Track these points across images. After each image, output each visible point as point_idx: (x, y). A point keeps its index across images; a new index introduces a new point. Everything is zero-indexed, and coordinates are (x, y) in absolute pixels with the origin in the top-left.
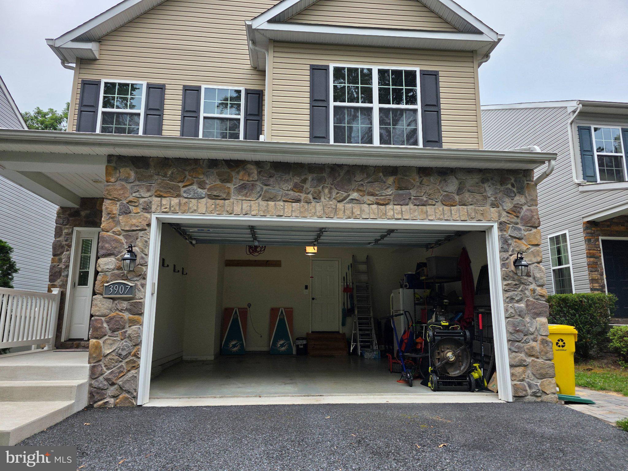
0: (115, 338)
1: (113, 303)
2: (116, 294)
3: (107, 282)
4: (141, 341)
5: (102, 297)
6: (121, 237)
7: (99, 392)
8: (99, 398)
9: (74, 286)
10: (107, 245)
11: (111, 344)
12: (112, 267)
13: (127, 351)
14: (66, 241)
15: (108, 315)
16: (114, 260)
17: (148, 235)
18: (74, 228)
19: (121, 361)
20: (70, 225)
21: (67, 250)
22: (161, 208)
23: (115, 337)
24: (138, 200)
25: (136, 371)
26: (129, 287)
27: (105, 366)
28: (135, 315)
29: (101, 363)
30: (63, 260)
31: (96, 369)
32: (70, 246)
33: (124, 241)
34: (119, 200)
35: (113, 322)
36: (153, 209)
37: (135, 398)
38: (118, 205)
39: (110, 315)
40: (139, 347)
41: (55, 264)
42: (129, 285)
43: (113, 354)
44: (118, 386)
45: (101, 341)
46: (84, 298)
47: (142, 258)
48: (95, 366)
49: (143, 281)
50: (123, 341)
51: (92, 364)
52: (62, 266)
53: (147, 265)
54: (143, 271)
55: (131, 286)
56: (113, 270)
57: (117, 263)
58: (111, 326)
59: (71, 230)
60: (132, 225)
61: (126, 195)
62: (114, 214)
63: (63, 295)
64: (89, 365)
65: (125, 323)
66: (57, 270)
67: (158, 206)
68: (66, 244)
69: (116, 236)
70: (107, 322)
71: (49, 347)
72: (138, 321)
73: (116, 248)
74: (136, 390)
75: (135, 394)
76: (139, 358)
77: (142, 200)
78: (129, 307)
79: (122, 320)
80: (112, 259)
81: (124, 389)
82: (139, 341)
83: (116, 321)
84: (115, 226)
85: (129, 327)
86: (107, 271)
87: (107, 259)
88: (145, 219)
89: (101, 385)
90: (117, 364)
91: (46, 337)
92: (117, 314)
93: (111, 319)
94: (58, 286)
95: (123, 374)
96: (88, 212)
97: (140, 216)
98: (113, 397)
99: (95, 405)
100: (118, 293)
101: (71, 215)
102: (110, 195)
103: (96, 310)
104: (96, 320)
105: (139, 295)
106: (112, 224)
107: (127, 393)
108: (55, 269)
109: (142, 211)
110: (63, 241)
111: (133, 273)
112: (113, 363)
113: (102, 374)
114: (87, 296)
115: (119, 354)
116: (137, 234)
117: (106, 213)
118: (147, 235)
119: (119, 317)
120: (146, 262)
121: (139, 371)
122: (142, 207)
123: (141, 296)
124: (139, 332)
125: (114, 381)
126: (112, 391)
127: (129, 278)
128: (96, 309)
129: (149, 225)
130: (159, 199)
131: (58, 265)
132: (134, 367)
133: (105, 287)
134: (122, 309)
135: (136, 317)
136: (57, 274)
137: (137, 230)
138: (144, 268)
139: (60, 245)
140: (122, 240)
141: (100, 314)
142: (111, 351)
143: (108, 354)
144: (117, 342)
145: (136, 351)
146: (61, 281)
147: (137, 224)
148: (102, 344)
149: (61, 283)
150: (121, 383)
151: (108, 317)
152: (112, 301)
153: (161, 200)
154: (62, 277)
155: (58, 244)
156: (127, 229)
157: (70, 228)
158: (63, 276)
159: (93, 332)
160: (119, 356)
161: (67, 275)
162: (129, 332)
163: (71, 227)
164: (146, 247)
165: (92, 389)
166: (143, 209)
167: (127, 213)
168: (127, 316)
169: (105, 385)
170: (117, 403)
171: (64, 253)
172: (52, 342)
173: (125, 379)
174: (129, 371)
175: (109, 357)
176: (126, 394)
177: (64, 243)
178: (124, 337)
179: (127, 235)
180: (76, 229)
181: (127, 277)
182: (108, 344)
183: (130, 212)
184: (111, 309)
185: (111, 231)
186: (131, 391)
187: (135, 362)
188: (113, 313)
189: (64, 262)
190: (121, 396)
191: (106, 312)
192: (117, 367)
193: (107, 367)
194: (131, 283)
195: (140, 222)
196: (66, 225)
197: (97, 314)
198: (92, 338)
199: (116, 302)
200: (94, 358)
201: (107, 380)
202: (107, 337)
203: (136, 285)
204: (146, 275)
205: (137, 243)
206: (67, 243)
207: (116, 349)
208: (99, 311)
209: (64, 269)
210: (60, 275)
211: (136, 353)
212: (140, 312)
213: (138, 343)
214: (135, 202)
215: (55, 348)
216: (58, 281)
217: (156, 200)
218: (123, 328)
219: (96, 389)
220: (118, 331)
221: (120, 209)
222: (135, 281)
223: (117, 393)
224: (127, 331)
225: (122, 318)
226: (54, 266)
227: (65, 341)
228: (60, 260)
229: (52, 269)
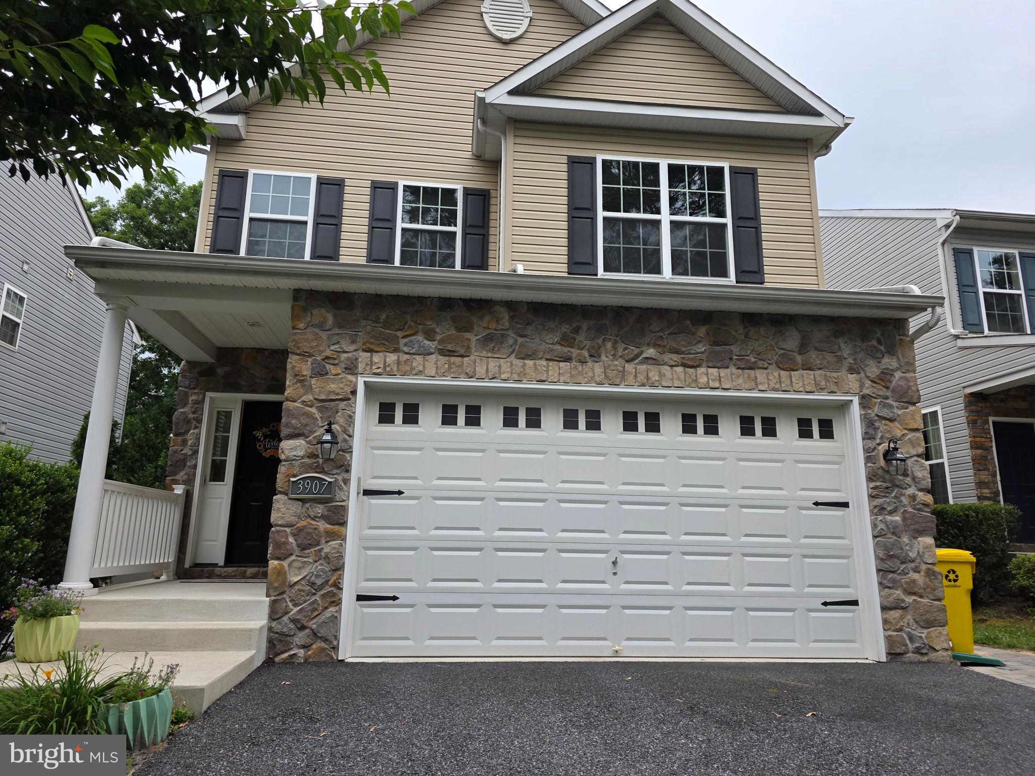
0: (305, 560)
1: (302, 507)
2: (307, 494)
3: (295, 476)
4: (344, 564)
5: (286, 497)
6: (313, 410)
7: (282, 639)
8: (282, 649)
9: (204, 483)
10: (294, 422)
11: (300, 568)
12: (301, 453)
13: (324, 578)
14: (194, 413)
15: (295, 525)
16: (304, 443)
17: (353, 407)
18: (207, 393)
19: (314, 594)
20: (201, 389)
21: (196, 427)
22: (371, 368)
23: (306, 557)
24: (338, 356)
25: (337, 608)
26: (327, 483)
27: (291, 601)
28: (334, 525)
29: (285, 596)
30: (190, 443)
31: (278, 605)
32: (199, 421)
33: (318, 415)
34: (310, 356)
35: (303, 535)
36: (360, 370)
37: (335, 648)
38: (309, 363)
39: (298, 525)
40: (341, 573)
41: (176, 448)
42: (326, 481)
43: (303, 583)
44: (311, 632)
45: (285, 564)
46: (219, 500)
47: (345, 441)
48: (276, 600)
49: (345, 476)
50: (317, 564)
51: (273, 598)
52: (187, 451)
53: (352, 452)
54: (346, 459)
55: (330, 482)
56: (303, 458)
57: (309, 447)
58: (300, 541)
59: (201, 397)
60: (330, 392)
61: (321, 348)
62: (304, 376)
63: (188, 495)
64: (268, 599)
65: (321, 537)
66: (180, 456)
67: (367, 365)
68: (194, 418)
69: (307, 408)
70: (294, 535)
71: (168, 576)
72: (338, 533)
73: (306, 425)
74: (336, 638)
75: (335, 643)
76: (341, 589)
77: (344, 356)
78: (326, 513)
79: (316, 532)
80: (300, 442)
81: (319, 635)
82: (341, 564)
83: (308, 533)
84: (305, 394)
85: (326, 542)
86: (294, 460)
87: (293, 441)
88: (349, 383)
89: (285, 630)
90: (308, 598)
91: (166, 561)
92: (308, 522)
93: (300, 530)
94: (181, 482)
95: (317, 613)
96: (228, 369)
97: (341, 378)
98: (304, 647)
99: (277, 659)
100: (310, 492)
101: (202, 374)
102: (298, 348)
103: (278, 517)
104: (279, 531)
105: (340, 495)
106: (301, 391)
107: (323, 641)
108: (177, 455)
109: (344, 372)
110: (189, 413)
111: (332, 463)
112: (303, 596)
113: (287, 613)
114: (223, 498)
115: (312, 583)
116: (338, 405)
117: (293, 375)
118: (352, 407)
119: (312, 528)
120: (351, 447)
121: (340, 609)
122: (343, 366)
123: (343, 497)
124: (340, 550)
125: (304, 622)
126: (301, 637)
127: (326, 469)
128: (279, 515)
129: (354, 392)
130: (369, 354)
131: (182, 450)
132: (333, 602)
133: (291, 483)
134: (315, 517)
135: (336, 528)
136: (179, 463)
137: (337, 400)
138: (347, 455)
139: (184, 420)
140: (315, 413)
141: (284, 523)
142: (299, 578)
143: (296, 583)
144: (309, 565)
145: (337, 579)
146: (186, 474)
147: (338, 391)
148: (287, 568)
149: (186, 477)
150: (314, 626)
151: (295, 527)
152: (301, 503)
153: (372, 356)
154: (186, 468)
155: (183, 417)
156: (323, 397)
157: (201, 393)
158: (189, 467)
159: (274, 549)
160: (311, 586)
161: (194, 465)
162: (325, 550)
163: (202, 391)
164: (349, 425)
165: (272, 634)
166: (346, 368)
167: (322, 374)
168: (323, 526)
169: (291, 629)
170: (309, 656)
171: (191, 431)
172: (172, 568)
173: (321, 621)
174: (326, 608)
175: (296, 587)
176: (322, 643)
177: (191, 416)
178: (318, 557)
179: (323, 406)
180: (209, 394)
181: (323, 469)
182: (296, 568)
183: (327, 374)
184: (299, 516)
185: (299, 401)
186: (329, 638)
187: (334, 595)
188: (302, 522)
189: (190, 446)
190: (314, 646)
191: (293, 519)
192: (308, 602)
193: (294, 602)
194: (329, 477)
195: (342, 388)
196: (194, 389)
197: (280, 523)
198: (272, 559)
199: (307, 505)
200: (276, 588)
201: (294, 621)
202: (293, 558)
203: (337, 480)
204: (350, 465)
205: (338, 418)
206: (195, 416)
207: (306, 576)
208: (282, 518)
209: (190, 456)
210: (185, 466)
211: (337, 581)
212: (342, 521)
213: (339, 567)
214: (335, 359)
215: (176, 577)
216: (182, 474)
217: (364, 356)
218: (318, 544)
219: (277, 636)
220: (310, 548)
221: (313, 369)
222: (333, 475)
223: (309, 641)
224: (322, 549)
225: (316, 529)
226: (175, 452)
227: (190, 567)
228: (185, 442)
229: (172, 455)
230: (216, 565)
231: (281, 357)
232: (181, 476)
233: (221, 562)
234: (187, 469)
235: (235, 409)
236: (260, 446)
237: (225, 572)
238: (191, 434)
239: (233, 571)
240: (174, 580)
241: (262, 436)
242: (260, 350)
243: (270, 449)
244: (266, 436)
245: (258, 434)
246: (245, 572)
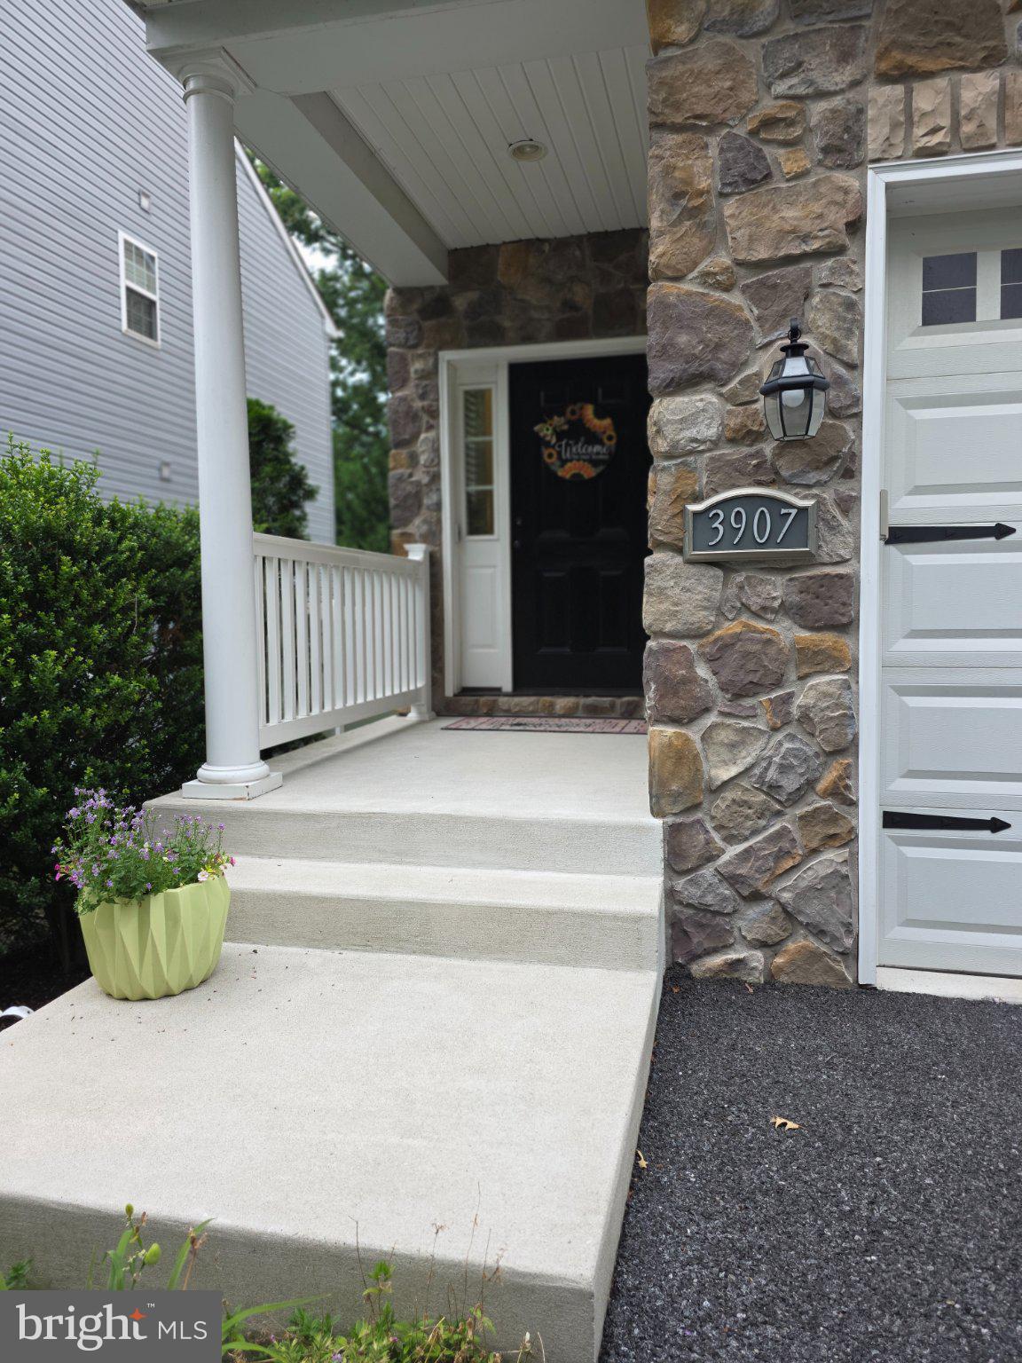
0: (745, 724)
1: (725, 585)
2: (737, 546)
3: (697, 498)
4: (856, 737)
5: (679, 559)
6: (736, 298)
7: (704, 921)
8: (706, 945)
9: (458, 538)
10: (682, 339)
11: (732, 746)
12: (712, 432)
13: (802, 775)
14: (422, 397)
15: (709, 633)
16: (714, 400)
17: (855, 269)
18: (440, 353)
19: (779, 814)
20: (428, 346)
21: (430, 428)
22: (908, 137)
23: (746, 718)
24: (802, 112)
25: (845, 853)
26: (794, 512)
27: (719, 828)
28: (819, 629)
29: (699, 815)
30: (423, 459)
31: (684, 838)
32: (434, 413)
33: (750, 312)
34: (716, 125)
35: (733, 658)
36: (873, 146)
37: (851, 955)
38: (713, 151)
39: (718, 633)
40: (850, 760)
41: (400, 471)
42: (792, 506)
43: (745, 783)
44: (778, 908)
45: (694, 733)
46: (489, 571)
47: (840, 382)
48: (680, 824)
49: (845, 488)
50: (780, 736)
51: (670, 820)
52: (421, 476)
53: (859, 415)
54: (845, 439)
55: (803, 511)
56: (715, 444)
57: (729, 412)
58: (726, 674)
59: (431, 361)
60: (783, 234)
61: (745, 97)
62: (700, 193)
63: (434, 561)
64: (659, 822)
65: (785, 663)
66: (409, 488)
67: (895, 126)
68: (423, 408)
69: (717, 294)
70: (710, 660)
71: (420, 713)
72: (836, 654)
73: (719, 346)
74: (850, 929)
75: (849, 942)
76: (853, 804)
77: (818, 109)
78: (796, 598)
79: (772, 651)
80: (705, 399)
81: (801, 918)
82: (850, 737)
83: (746, 655)
84: (708, 251)
85: (801, 678)
86: (691, 453)
87: (686, 399)
88: (839, 197)
89: (709, 899)
90: (762, 822)
91: (412, 688)
92: (746, 625)
93: (726, 646)
94: (417, 537)
95: (790, 863)
96: (473, 295)
97: (815, 184)
98: (762, 945)
99: (697, 969)
100: (747, 539)
101: (426, 313)
102: (677, 107)
103: (663, 613)
104: (666, 651)
105: (837, 546)
106: (697, 243)
107: (815, 935)
108: (403, 485)
109: (820, 163)
110: (412, 400)
111: (801, 452)
112: (747, 817)
113: (711, 858)
114: (494, 567)
115: (770, 787)
116: (808, 273)
117: (668, 195)
118: (851, 273)
119: (759, 641)
120: (857, 401)
121: (854, 856)
122: (817, 141)
123: (842, 552)
124: (847, 701)
125: (759, 885)
126: (752, 920)
127: (785, 473)
128: (663, 607)
129: (856, 226)
130: (899, 90)
131: (411, 475)
132: (833, 837)
133: (690, 518)
134: (764, 609)
135: (828, 639)
136: (410, 502)
137: (804, 256)
138: (848, 426)
139: (407, 413)
140: (740, 308)
141: (679, 627)
142: (733, 771)
143: (725, 784)
144: (757, 739)
145: (841, 778)
146: (425, 521)
147: (806, 226)
148: (699, 746)
149: (424, 528)
150: (786, 896)
151: (711, 638)
152: (720, 573)
153: (909, 93)
154: (424, 511)
155: (402, 408)
156: (762, 253)
157: (429, 354)
158: (428, 508)
159: (661, 696)
160: (767, 794)
161: (436, 504)
162: (799, 701)
163: (432, 351)
164: (849, 333)
165: (676, 907)
166: (826, 150)
167: (754, 182)
168: (788, 632)
169: (725, 899)
170: (780, 969)
171: (423, 436)
172: (425, 698)
173: (803, 884)
174: (815, 852)
175: (729, 795)
176: (811, 939)
177: (418, 404)
178: (782, 717)
179: (762, 283)
180: (446, 356)
181: (777, 473)
182: (722, 744)
183: (768, 176)
184: (719, 609)
185: (690, 276)
186: (831, 928)
187: (834, 818)
188: (727, 624)
189: (425, 466)
190: (791, 946)
191: (703, 617)
192: (766, 834)
193: (725, 833)
194: (796, 495)
195: (820, 216)
196: (415, 346)
197: (668, 627)
198: (657, 721)
199: (740, 578)
200: (676, 796)
201: (732, 880)
202: (712, 719)
203: (820, 502)
204: (855, 457)
205: (811, 316)
206: (426, 403)
207: (752, 766)
208: (674, 614)
209: (426, 485)
210: (420, 506)
211: (841, 784)
212: (845, 620)
213: (843, 745)
214: (790, 123)
215: (434, 713)
216: (417, 521)
217: (882, 99)
218: (778, 684)
219: (691, 912)
220: (755, 694)
221: (726, 168)
222: (809, 487)
223: (774, 931)
224: (791, 696)
225: (769, 642)
226: (400, 479)
227: (455, 695)
228: (413, 459)
229: (395, 485)
230: (497, 691)
232: (417, 526)
233: (507, 685)
234: (424, 513)
235: (496, 383)
236: (550, 456)
237: (516, 705)
238: (423, 441)
239: (531, 704)
240: (432, 720)
241: (552, 435)
242: (531, 245)
243: (571, 460)
245: (545, 431)
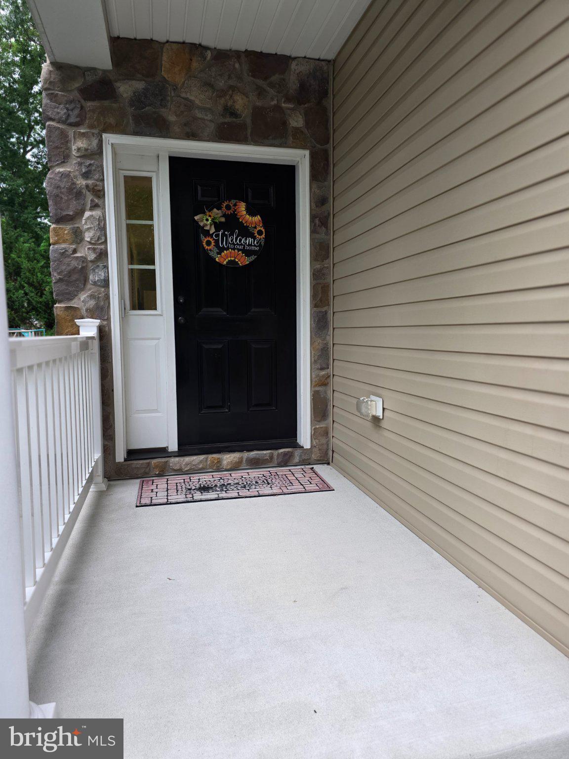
9: (126, 312)
14: (86, 175)
18: (104, 136)
20: (91, 127)
21: (95, 206)
30: (88, 237)
32: (99, 193)
41: (63, 246)
46: (155, 342)
52: (85, 252)
59: (95, 142)
63: (104, 334)
66: (74, 263)
68: (87, 186)
94: (84, 312)
96: (140, 85)
101: (88, 93)
108: (67, 260)
110: (75, 177)
114: (159, 339)
131: (75, 251)
136: (74, 277)
139: (69, 189)
146: (92, 297)
149: (92, 303)
154: (89, 286)
155: (64, 184)
157: (93, 135)
158: (95, 283)
161: (105, 280)
163: (96, 131)
171: (87, 214)
177: (81, 182)
180: (110, 139)
189: (90, 243)
196: (77, 125)
206: (90, 182)
209: (92, 261)
210: (86, 280)
216: (83, 296)
226: (64, 254)
227: (125, 460)
228: (78, 236)
229: (58, 260)
230: (162, 452)
231: (237, 66)
232: (82, 300)
233: (173, 446)
234: (90, 290)
235: (157, 172)
236: (209, 243)
237: (187, 464)
238: (88, 218)
239: (201, 462)
240: (109, 487)
241: (211, 225)
242: (196, 49)
243: (227, 249)
244: (218, 226)
245: (205, 221)
246: (219, 461)
